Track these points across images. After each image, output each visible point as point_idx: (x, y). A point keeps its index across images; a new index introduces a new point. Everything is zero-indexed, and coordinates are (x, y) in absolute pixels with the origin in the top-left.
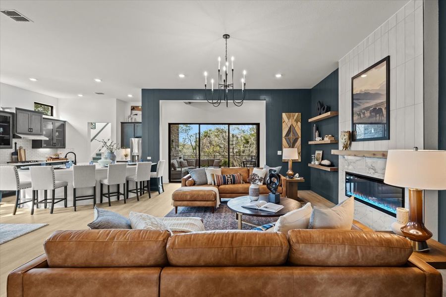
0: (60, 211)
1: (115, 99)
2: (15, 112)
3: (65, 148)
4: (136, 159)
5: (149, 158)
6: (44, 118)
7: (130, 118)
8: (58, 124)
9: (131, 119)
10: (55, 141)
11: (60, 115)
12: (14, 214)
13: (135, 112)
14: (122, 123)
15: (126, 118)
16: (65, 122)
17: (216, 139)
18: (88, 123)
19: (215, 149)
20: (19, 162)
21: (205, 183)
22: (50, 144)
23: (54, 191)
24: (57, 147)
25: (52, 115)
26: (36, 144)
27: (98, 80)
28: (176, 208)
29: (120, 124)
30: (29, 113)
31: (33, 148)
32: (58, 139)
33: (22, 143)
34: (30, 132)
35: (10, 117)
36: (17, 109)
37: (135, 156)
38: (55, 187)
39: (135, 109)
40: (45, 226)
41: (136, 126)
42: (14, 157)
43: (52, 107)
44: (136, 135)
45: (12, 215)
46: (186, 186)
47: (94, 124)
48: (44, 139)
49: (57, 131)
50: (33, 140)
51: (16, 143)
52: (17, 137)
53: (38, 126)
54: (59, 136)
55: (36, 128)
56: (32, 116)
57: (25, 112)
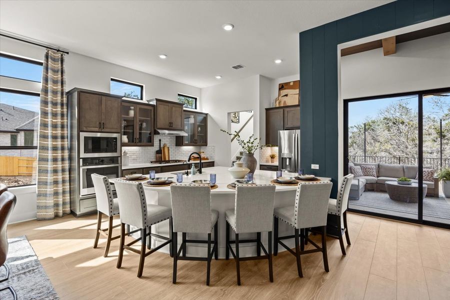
1: (259, 76)
2: (155, 104)
3: (206, 146)
4: (288, 164)
5: (315, 167)
6: (185, 111)
7: (277, 102)
8: (200, 118)
9: (280, 103)
10: (196, 138)
11: (203, 107)
13: (284, 92)
14: (267, 110)
15: (272, 102)
16: (207, 114)
18: (229, 114)
20: (163, 162)
22: (193, 142)
24: (198, 144)
25: (196, 108)
26: (179, 142)
29: (265, 111)
30: (170, 105)
31: (176, 146)
32: (200, 138)
33: (165, 138)
34: (170, 127)
35: (151, 110)
36: (157, 100)
37: (286, 158)
39: (285, 87)
41: (286, 113)
42: (158, 155)
43: (196, 99)
44: (286, 126)
48: (186, 135)
49: (199, 126)
50: (176, 137)
51: (160, 140)
52: (158, 133)
53: (179, 120)
54: (201, 132)
55: (177, 122)
56: (172, 108)
57: (164, 103)
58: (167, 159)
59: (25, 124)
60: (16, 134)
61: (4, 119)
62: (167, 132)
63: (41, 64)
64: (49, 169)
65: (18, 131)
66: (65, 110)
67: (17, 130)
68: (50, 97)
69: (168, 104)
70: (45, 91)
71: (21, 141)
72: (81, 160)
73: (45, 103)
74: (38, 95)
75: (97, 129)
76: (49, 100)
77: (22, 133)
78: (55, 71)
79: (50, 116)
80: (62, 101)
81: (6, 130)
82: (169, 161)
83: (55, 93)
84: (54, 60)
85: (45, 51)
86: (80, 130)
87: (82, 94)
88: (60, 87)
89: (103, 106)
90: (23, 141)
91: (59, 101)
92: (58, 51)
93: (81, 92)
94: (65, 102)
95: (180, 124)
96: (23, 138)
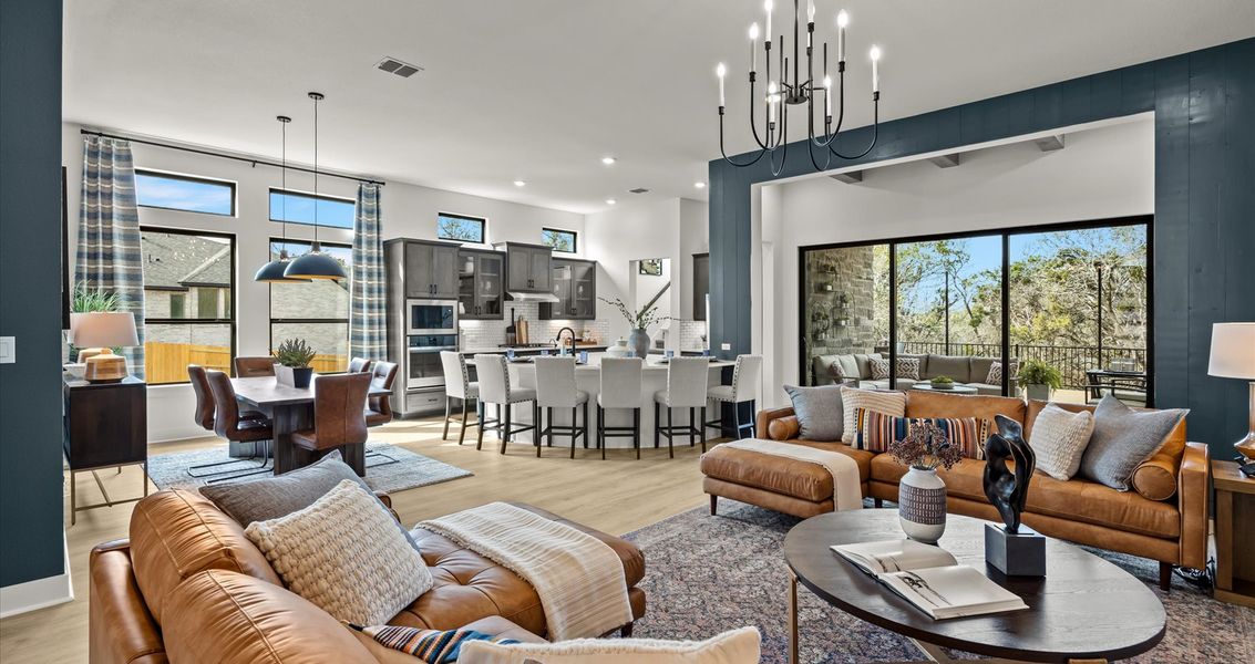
0: (522, 451)
1: (678, 199)
2: (506, 250)
3: (594, 319)
5: (726, 347)
6: (554, 258)
8: (582, 270)
10: (574, 305)
11: (589, 250)
12: (461, 443)
14: (696, 256)
16: (594, 263)
17: (1055, 288)
18: (632, 263)
19: (1050, 325)
20: (518, 344)
21: (833, 439)
22: (569, 312)
23: (508, 408)
24: (578, 316)
25: (575, 252)
26: (545, 312)
27: (608, 161)
28: (714, 499)
29: (691, 259)
30: (529, 250)
31: (540, 319)
32: (582, 306)
33: (521, 305)
34: (530, 288)
35: (499, 260)
36: (509, 244)
38: (511, 399)
40: (466, 476)
42: (509, 335)
43: (575, 234)
45: (457, 444)
46: (768, 437)
47: (659, 265)
48: (556, 300)
49: (580, 284)
50: (540, 304)
51: (513, 310)
52: (511, 299)
53: (544, 276)
54: (584, 294)
55: (541, 278)
56: (532, 256)
57: (522, 249)
58: (525, 342)
59: (197, 269)
60: (180, 293)
61: (154, 258)
62: (523, 296)
63: (353, 202)
64: (365, 351)
65: (186, 286)
66: (382, 267)
67: (184, 284)
68: (364, 249)
69: (526, 249)
70: (359, 241)
71: (191, 307)
72: (408, 338)
73: (358, 258)
74: (350, 246)
75: (427, 295)
76: (364, 254)
77: (194, 292)
78: (370, 212)
79: (364, 277)
80: (379, 254)
81: (161, 284)
82: (528, 346)
83: (370, 243)
84: (367, 196)
85: (357, 185)
86: (407, 297)
87: (409, 245)
88: (376, 235)
89: (435, 261)
90: (197, 309)
91: (375, 255)
92: (371, 182)
93: (408, 243)
94: (382, 255)
95: (546, 281)
96: (196, 302)
